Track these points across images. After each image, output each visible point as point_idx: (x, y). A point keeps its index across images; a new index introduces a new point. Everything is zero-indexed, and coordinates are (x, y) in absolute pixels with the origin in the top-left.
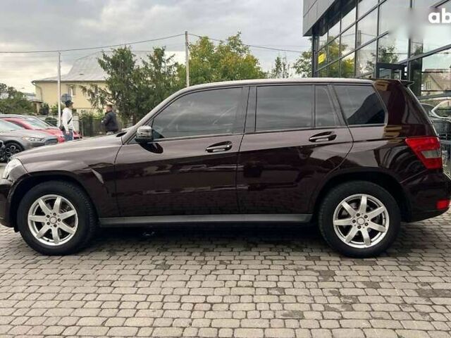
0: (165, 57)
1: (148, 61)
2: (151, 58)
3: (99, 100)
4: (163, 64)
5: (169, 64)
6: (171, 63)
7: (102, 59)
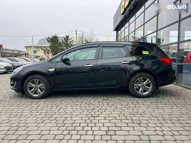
0: (69, 38)
1: (63, 40)
2: (64, 39)
3: (47, 53)
4: (68, 41)
5: (70, 41)
6: (71, 40)
7: (48, 39)
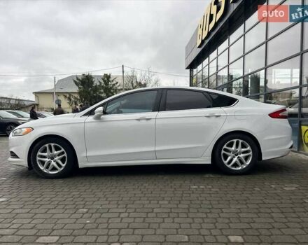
0: (111, 79)
2: (103, 79)
3: (74, 103)
5: (112, 83)
7: (76, 80)
